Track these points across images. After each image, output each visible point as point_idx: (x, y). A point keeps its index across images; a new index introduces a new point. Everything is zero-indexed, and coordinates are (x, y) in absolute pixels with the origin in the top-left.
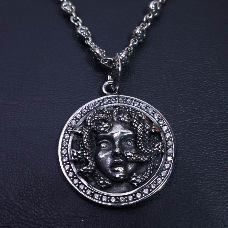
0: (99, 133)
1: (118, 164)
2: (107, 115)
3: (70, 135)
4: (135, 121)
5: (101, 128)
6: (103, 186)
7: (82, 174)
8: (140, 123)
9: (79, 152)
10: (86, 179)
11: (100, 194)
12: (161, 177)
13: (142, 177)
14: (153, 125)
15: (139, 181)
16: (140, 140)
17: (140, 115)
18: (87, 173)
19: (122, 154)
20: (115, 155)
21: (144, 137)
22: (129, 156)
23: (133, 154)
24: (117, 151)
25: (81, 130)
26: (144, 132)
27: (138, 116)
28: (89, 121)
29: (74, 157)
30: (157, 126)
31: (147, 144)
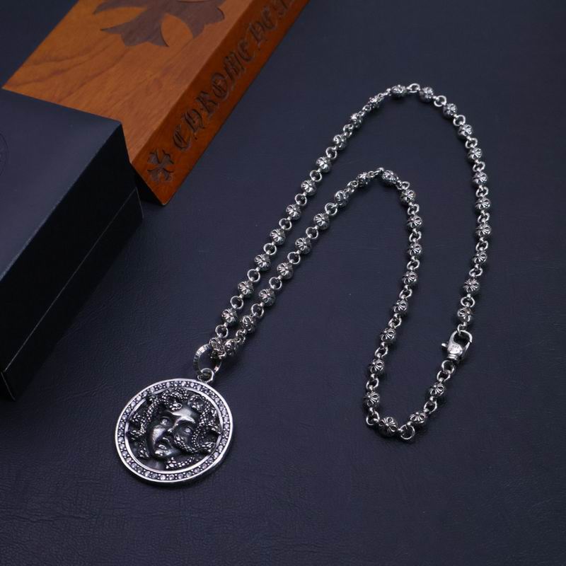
0: (166, 409)
1: (164, 443)
2: (183, 396)
3: (142, 398)
5: (170, 405)
6: (141, 456)
8: (207, 418)
9: (139, 416)
10: (131, 442)
11: (132, 459)
12: (192, 472)
13: (177, 463)
14: (217, 425)
15: (172, 466)
16: (197, 432)
17: (212, 411)
18: (133, 436)
19: (172, 435)
20: (165, 434)
21: (202, 432)
22: (176, 439)
23: (181, 440)
24: (170, 430)
25: (153, 399)
26: (205, 427)
27: (210, 411)
28: (164, 394)
29: (133, 418)
30: (220, 428)
31: (202, 439)
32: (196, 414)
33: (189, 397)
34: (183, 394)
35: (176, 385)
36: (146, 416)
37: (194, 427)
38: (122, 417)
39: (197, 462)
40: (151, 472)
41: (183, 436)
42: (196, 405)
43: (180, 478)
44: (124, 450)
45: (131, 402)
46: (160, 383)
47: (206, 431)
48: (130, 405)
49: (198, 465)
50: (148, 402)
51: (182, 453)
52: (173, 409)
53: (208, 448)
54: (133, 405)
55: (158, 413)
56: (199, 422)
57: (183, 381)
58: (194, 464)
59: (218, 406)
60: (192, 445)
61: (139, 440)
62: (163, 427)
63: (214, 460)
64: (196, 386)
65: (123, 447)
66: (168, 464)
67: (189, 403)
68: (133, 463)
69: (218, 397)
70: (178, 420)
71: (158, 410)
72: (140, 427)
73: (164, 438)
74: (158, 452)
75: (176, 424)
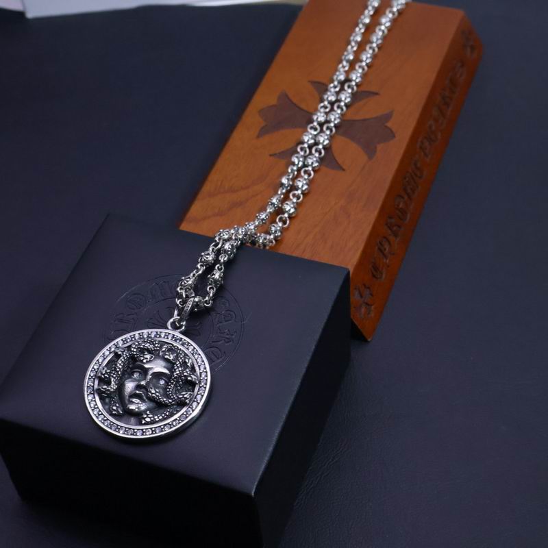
1: (138, 396)
2: (155, 347)
3: (110, 353)
4: (178, 363)
5: (141, 357)
6: (114, 412)
7: (100, 392)
8: (181, 367)
10: (102, 399)
11: (105, 417)
12: (171, 425)
13: (153, 417)
14: (193, 374)
15: (148, 420)
16: (172, 383)
17: (187, 360)
18: (104, 392)
19: (145, 388)
20: (139, 387)
21: (178, 382)
22: (151, 392)
23: (156, 392)
24: (143, 383)
25: (123, 352)
26: (181, 377)
27: (185, 359)
28: (134, 346)
29: (102, 374)
30: (197, 376)
31: (178, 390)
32: (171, 365)
33: (161, 347)
34: (153, 344)
35: (145, 337)
36: (115, 370)
37: (168, 378)
38: (89, 373)
39: (175, 414)
40: (126, 428)
41: (158, 388)
42: (169, 355)
43: (157, 431)
44: (96, 407)
45: (99, 357)
46: (128, 336)
47: (182, 381)
48: (98, 360)
49: (176, 416)
50: (117, 356)
51: (158, 406)
52: (145, 361)
53: (186, 398)
54: (100, 361)
55: (128, 367)
56: (173, 373)
57: (153, 332)
58: (172, 416)
59: (193, 354)
60: (168, 397)
61: (110, 395)
62: (135, 380)
63: (193, 411)
64: (167, 336)
65: (93, 404)
66: (144, 419)
67: (161, 354)
68: (105, 420)
69: (191, 345)
70: (151, 372)
71: (129, 363)
72: (111, 382)
73: (137, 392)
74: (132, 407)
75: (149, 377)
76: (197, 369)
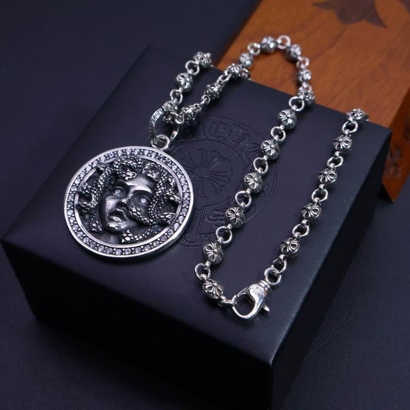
0: (119, 178)
1: (119, 214)
2: (137, 164)
3: (92, 168)
4: (161, 182)
5: (124, 174)
6: (93, 229)
7: (80, 209)
8: (164, 186)
9: (90, 187)
10: (81, 214)
11: (84, 234)
12: (150, 246)
13: (133, 236)
14: (176, 194)
15: (128, 239)
16: (154, 203)
17: (170, 180)
18: (84, 209)
19: (126, 206)
20: (119, 205)
21: (159, 201)
22: (131, 210)
23: (137, 211)
24: (124, 201)
25: (105, 168)
26: (163, 196)
27: (168, 179)
28: (116, 163)
29: (83, 189)
30: (180, 197)
31: (160, 210)
32: (153, 183)
33: (144, 165)
34: (136, 162)
35: (128, 153)
36: (96, 186)
37: (150, 197)
38: (70, 188)
39: (156, 234)
40: (105, 246)
41: (139, 206)
42: (152, 174)
43: (137, 251)
44: (75, 223)
45: (80, 172)
46: (110, 152)
47: (164, 200)
48: (79, 176)
49: (157, 237)
50: (99, 172)
51: (139, 225)
52: (127, 178)
53: (168, 219)
54: (82, 176)
55: (110, 184)
56: (155, 192)
57: (137, 149)
58: (153, 236)
59: (176, 174)
60: (149, 217)
61: (90, 212)
62: (116, 197)
63: (174, 232)
64: (150, 154)
65: (72, 219)
66: (124, 238)
67: (144, 172)
68: (84, 237)
69: (175, 164)
70: (132, 190)
71: (110, 180)
72: (91, 198)
73: (118, 210)
74: (112, 225)
75: (131, 195)
76: (180, 188)
